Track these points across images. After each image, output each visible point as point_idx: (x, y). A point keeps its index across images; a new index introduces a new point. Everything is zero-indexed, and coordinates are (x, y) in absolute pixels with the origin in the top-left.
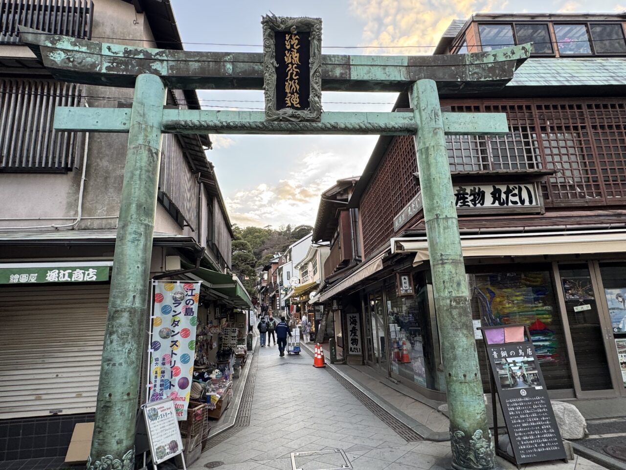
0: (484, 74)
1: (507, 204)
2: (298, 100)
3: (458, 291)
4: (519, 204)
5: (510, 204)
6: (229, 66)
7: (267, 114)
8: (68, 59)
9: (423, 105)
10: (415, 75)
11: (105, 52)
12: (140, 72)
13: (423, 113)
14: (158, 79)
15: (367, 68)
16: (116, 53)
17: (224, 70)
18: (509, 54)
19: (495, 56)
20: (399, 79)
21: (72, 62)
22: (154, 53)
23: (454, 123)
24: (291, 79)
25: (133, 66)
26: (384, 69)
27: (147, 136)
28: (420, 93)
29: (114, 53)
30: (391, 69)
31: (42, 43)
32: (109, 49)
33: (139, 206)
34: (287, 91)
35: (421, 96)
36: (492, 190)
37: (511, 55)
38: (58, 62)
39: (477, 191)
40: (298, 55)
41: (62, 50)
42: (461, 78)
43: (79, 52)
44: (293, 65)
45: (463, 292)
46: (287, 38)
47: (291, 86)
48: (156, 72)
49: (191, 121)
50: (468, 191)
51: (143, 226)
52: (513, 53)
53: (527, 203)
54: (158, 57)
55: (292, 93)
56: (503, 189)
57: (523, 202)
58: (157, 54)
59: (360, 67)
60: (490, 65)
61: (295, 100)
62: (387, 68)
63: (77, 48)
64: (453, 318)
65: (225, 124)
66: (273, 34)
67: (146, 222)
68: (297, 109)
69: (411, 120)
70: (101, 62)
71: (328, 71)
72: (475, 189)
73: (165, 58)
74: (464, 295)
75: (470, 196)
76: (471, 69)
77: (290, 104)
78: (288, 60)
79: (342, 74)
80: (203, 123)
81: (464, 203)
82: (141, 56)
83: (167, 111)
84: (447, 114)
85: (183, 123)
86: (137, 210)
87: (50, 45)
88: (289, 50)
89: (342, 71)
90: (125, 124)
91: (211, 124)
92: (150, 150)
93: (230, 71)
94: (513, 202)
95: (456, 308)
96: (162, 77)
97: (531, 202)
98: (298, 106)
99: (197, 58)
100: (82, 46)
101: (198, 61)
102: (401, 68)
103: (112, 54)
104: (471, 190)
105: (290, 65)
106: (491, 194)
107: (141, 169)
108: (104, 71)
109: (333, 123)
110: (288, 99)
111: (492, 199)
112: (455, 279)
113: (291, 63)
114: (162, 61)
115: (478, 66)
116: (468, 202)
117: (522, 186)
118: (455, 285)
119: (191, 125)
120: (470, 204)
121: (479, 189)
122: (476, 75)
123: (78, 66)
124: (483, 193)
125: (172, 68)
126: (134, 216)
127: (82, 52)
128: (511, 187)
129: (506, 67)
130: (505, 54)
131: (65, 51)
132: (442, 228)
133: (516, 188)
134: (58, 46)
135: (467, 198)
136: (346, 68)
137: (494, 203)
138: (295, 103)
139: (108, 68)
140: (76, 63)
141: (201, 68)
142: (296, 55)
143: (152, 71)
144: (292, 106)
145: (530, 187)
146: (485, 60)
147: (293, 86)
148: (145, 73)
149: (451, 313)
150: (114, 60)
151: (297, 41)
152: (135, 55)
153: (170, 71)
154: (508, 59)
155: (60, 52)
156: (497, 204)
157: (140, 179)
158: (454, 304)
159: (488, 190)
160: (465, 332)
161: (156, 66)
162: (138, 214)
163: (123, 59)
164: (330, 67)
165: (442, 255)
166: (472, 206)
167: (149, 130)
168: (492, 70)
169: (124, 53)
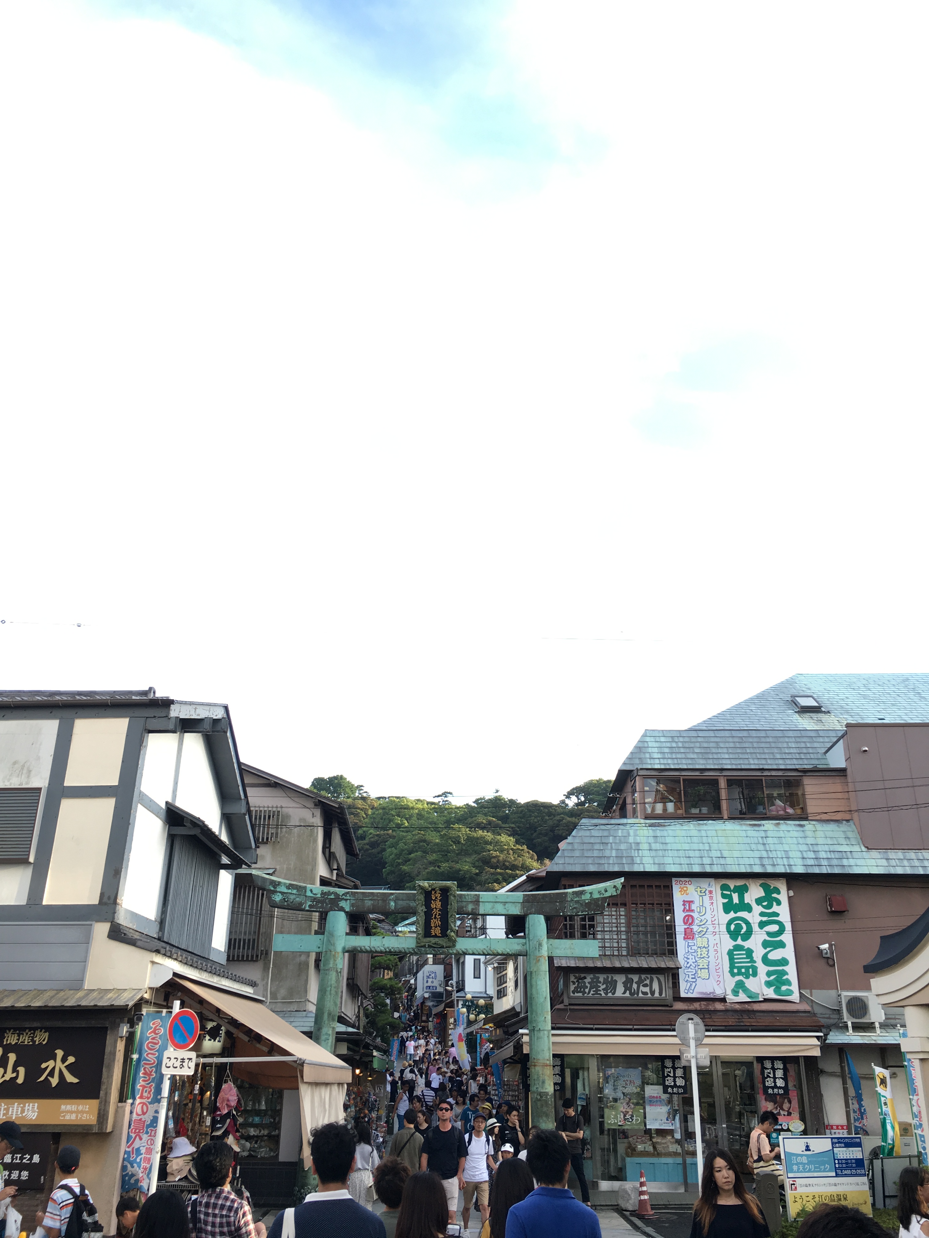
0: (581, 909)
1: (638, 995)
2: (440, 932)
3: (542, 1088)
4: (649, 995)
5: (641, 995)
6: (392, 904)
7: (417, 943)
8: (284, 899)
9: (531, 937)
10: (528, 910)
11: (309, 894)
12: (332, 909)
13: (531, 943)
14: (342, 914)
15: (492, 904)
16: (316, 895)
17: (389, 907)
18: (603, 892)
19: (591, 893)
20: (515, 913)
21: (286, 901)
22: (341, 894)
23: (557, 948)
24: (435, 918)
25: (327, 904)
26: (505, 905)
27: (335, 961)
28: (530, 925)
29: (314, 894)
30: (510, 905)
31: (267, 888)
32: (311, 891)
33: (329, 1014)
34: (432, 925)
35: (530, 928)
36: (624, 979)
37: (604, 892)
38: (278, 902)
39: (609, 980)
40: (440, 903)
41: (280, 892)
42: (563, 912)
43: (291, 893)
44: (436, 909)
45: (546, 1089)
46: (433, 893)
47: (435, 922)
48: (342, 909)
49: (364, 947)
50: (601, 980)
51: (331, 1029)
52: (606, 891)
53: (657, 995)
54: (344, 897)
55: (436, 927)
56: (636, 978)
57: (653, 993)
58: (343, 895)
59: (487, 903)
60: (587, 901)
61: (438, 931)
62: (507, 905)
63: (290, 891)
64: (538, 1108)
65: (388, 950)
66: (423, 892)
67: (333, 1026)
68: (439, 937)
69: (523, 945)
70: (306, 901)
71: (463, 907)
72: (608, 977)
73: (349, 898)
74: (546, 1091)
75: (603, 985)
76: (571, 905)
77: (434, 934)
78: (433, 906)
79: (473, 909)
80: (373, 949)
81: (597, 992)
82: (332, 897)
83: (348, 936)
84: (551, 941)
85: (359, 949)
86: (328, 1017)
87: (272, 889)
88: (434, 900)
89: (473, 907)
90: (319, 948)
91: (378, 949)
92: (337, 971)
93: (393, 908)
94: (643, 993)
95: (540, 1100)
96: (346, 913)
97: (661, 994)
98: (440, 935)
99: (371, 898)
100: (294, 889)
101: (371, 900)
102: (517, 904)
103: (313, 896)
104: (604, 978)
105: (435, 909)
106: (623, 983)
107: (331, 986)
108: (307, 908)
109: (464, 950)
110: (433, 931)
111: (623, 989)
112: (541, 1079)
113: (436, 908)
114: (346, 900)
115: (577, 902)
116: (601, 991)
117: (654, 976)
118: (540, 1083)
119: (364, 950)
120: (602, 993)
121: (612, 977)
122: (575, 910)
123: (290, 904)
124: (616, 982)
125: (352, 905)
126: (326, 1022)
127: (293, 894)
128: (643, 976)
129: (600, 903)
130: (599, 892)
131: (282, 893)
132: (536, 1038)
133: (648, 979)
134: (278, 890)
135: (600, 987)
136: (477, 904)
137: (624, 993)
138: (437, 933)
139: (310, 906)
140: (289, 903)
141: (373, 905)
142: (439, 904)
143: (339, 908)
144: (436, 936)
145: (662, 978)
146: (583, 897)
147: (437, 922)
148: (335, 910)
149: (536, 1104)
150: (314, 899)
151: (440, 895)
152: (328, 896)
153: (352, 908)
154: (602, 896)
155: (278, 894)
156: (627, 994)
157: (330, 994)
158: (539, 1097)
159: (620, 979)
160: (544, 1118)
161: (342, 904)
162: (329, 1020)
163: (320, 899)
164: (464, 904)
165: (534, 1059)
166: (603, 995)
167: (337, 956)
168: (588, 905)
169: (321, 895)
